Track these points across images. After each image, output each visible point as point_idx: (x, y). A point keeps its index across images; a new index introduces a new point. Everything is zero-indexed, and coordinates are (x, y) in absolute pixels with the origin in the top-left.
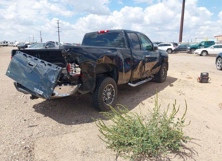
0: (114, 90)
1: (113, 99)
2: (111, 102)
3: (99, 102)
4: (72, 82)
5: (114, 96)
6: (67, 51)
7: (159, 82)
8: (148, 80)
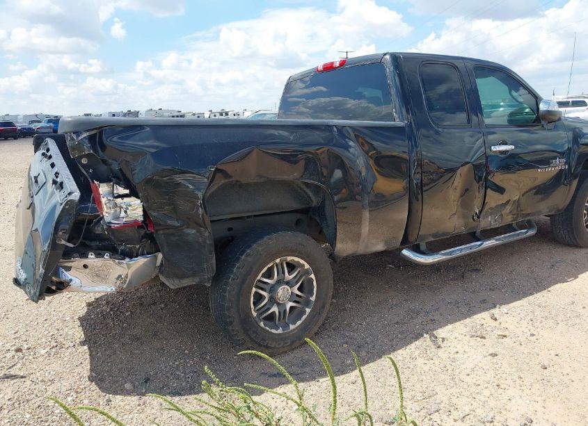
0: (312, 276)
1: (308, 310)
2: (299, 323)
3: (231, 323)
4: (122, 247)
5: (313, 298)
6: (80, 138)
7: (570, 245)
8: (511, 239)
